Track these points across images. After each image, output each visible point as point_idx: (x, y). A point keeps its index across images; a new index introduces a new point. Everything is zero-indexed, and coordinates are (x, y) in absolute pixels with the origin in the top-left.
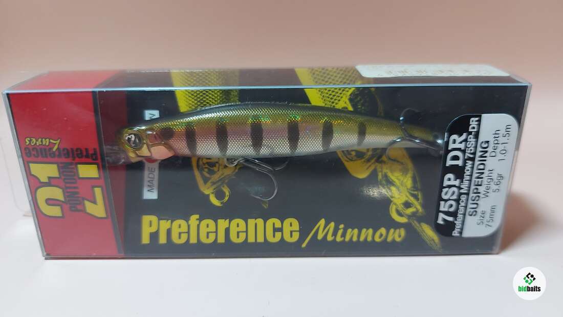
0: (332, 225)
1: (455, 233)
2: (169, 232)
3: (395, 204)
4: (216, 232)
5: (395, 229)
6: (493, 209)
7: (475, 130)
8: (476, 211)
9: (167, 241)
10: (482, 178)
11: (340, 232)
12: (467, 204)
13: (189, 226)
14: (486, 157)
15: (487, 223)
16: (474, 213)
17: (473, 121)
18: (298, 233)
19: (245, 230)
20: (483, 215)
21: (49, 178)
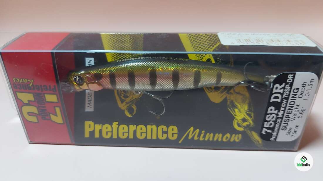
0: (198, 130)
1: (272, 139)
2: (101, 131)
3: (237, 120)
4: (128, 132)
5: (236, 134)
6: (297, 127)
7: (291, 82)
8: (286, 128)
9: (100, 136)
10: (292, 109)
11: (202, 135)
12: (281, 124)
13: (112, 128)
14: (296, 97)
15: (292, 134)
16: (285, 129)
17: (290, 76)
18: (177, 135)
19: (145, 132)
20: (290, 130)
21: (29, 101)
